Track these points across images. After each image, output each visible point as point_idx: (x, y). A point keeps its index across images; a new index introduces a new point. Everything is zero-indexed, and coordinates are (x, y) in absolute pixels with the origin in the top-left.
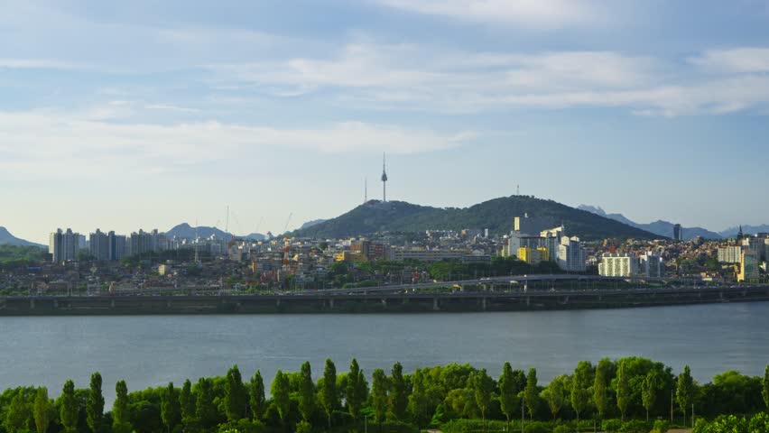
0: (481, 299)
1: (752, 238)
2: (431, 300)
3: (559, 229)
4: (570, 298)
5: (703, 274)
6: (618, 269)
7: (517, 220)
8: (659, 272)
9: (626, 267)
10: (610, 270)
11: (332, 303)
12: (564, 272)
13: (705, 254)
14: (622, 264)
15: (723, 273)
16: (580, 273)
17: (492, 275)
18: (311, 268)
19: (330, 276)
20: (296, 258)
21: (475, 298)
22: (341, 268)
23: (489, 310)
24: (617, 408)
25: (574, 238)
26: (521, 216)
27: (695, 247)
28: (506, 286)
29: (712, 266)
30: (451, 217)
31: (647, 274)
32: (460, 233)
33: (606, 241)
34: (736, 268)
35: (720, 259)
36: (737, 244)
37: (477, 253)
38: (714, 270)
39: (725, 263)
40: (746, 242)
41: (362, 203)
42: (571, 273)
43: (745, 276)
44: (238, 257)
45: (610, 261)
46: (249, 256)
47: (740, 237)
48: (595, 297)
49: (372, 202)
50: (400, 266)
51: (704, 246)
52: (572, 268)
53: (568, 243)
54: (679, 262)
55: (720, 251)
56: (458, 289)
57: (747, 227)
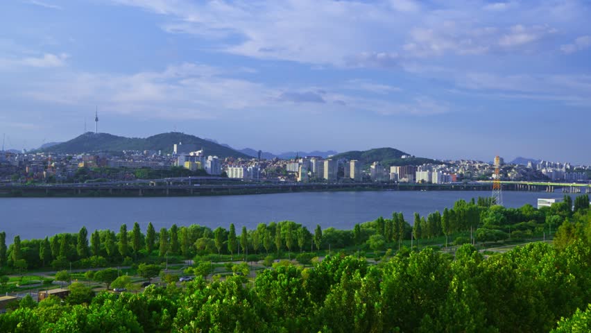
0: (165, 190)
1: (304, 158)
2: (138, 190)
3: (200, 151)
4: (214, 189)
5: (280, 177)
6: (236, 174)
7: (175, 146)
8: (258, 176)
9: (241, 173)
10: (232, 174)
11: (80, 191)
12: (210, 175)
13: (279, 167)
14: (239, 171)
15: (289, 177)
16: (218, 176)
17: (171, 176)
18: (65, 170)
19: (77, 176)
20: (53, 165)
21: (162, 189)
22: (83, 171)
23: (170, 195)
24: (286, 247)
25: (215, 157)
26: (178, 144)
27: (274, 163)
28: (179, 183)
29: (284, 173)
30: (136, 143)
31: (252, 177)
32: (143, 152)
33: (226, 159)
34: (296, 174)
35: (288, 169)
36: (295, 162)
37: (161, 164)
38: (285, 175)
39: (290, 172)
40: (301, 161)
41: (82, 134)
42: (213, 176)
43: (302, 179)
44: (17, 164)
45: (232, 170)
46: (23, 164)
47: (297, 158)
48: (227, 189)
49: (89, 133)
50: (118, 171)
51: (278, 163)
52: (213, 173)
53: (211, 159)
54: (266, 171)
55: (288, 165)
56: (153, 184)
57: (300, 153)
